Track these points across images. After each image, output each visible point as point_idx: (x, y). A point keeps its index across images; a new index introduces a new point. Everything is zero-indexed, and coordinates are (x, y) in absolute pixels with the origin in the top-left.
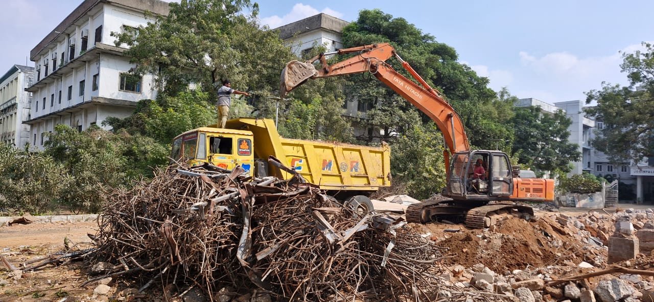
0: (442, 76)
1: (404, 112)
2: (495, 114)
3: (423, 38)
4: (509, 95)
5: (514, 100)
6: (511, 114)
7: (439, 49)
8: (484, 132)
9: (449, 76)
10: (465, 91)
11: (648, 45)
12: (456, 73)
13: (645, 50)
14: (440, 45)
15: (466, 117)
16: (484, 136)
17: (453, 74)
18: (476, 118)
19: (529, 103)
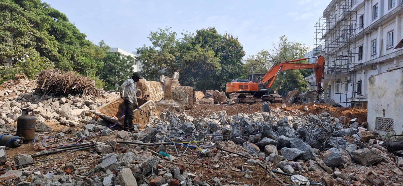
0: (56, 29)
1: (25, 48)
2: (94, 54)
3: (42, 5)
4: (105, 45)
5: (108, 48)
6: (104, 55)
7: (55, 13)
8: (82, 64)
9: (61, 30)
10: (70, 40)
11: (161, 30)
12: (65, 29)
13: (159, 32)
14: (55, 11)
15: (71, 55)
16: (82, 66)
17: (63, 29)
18: (78, 56)
19: (117, 50)
